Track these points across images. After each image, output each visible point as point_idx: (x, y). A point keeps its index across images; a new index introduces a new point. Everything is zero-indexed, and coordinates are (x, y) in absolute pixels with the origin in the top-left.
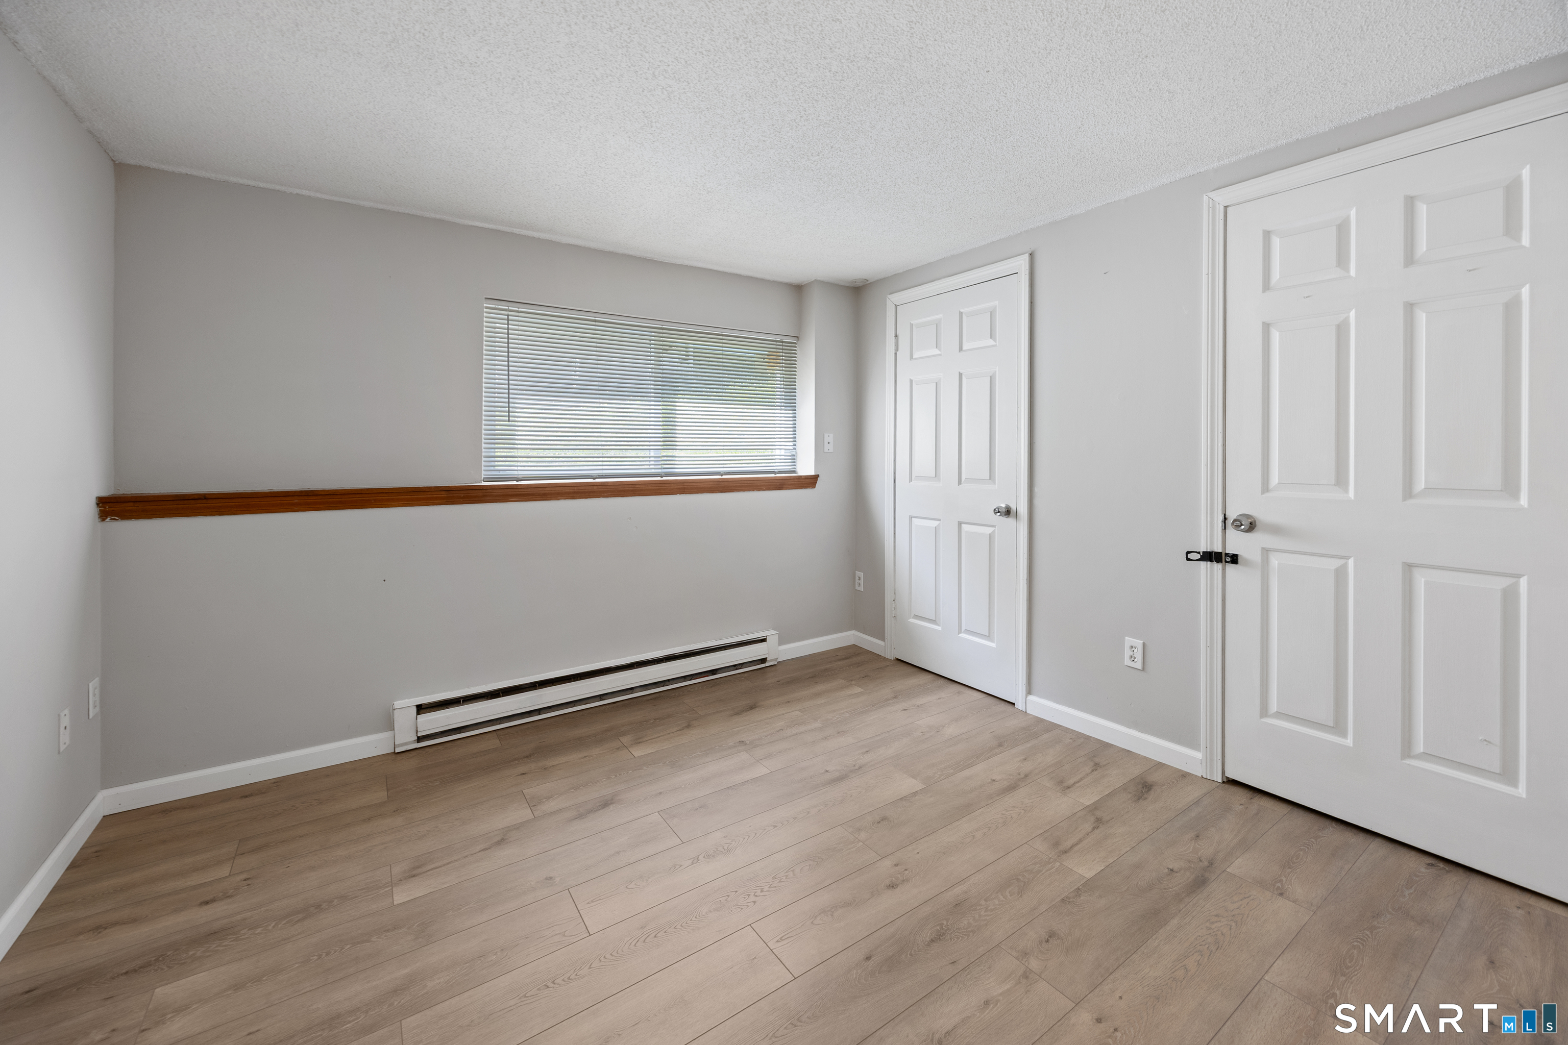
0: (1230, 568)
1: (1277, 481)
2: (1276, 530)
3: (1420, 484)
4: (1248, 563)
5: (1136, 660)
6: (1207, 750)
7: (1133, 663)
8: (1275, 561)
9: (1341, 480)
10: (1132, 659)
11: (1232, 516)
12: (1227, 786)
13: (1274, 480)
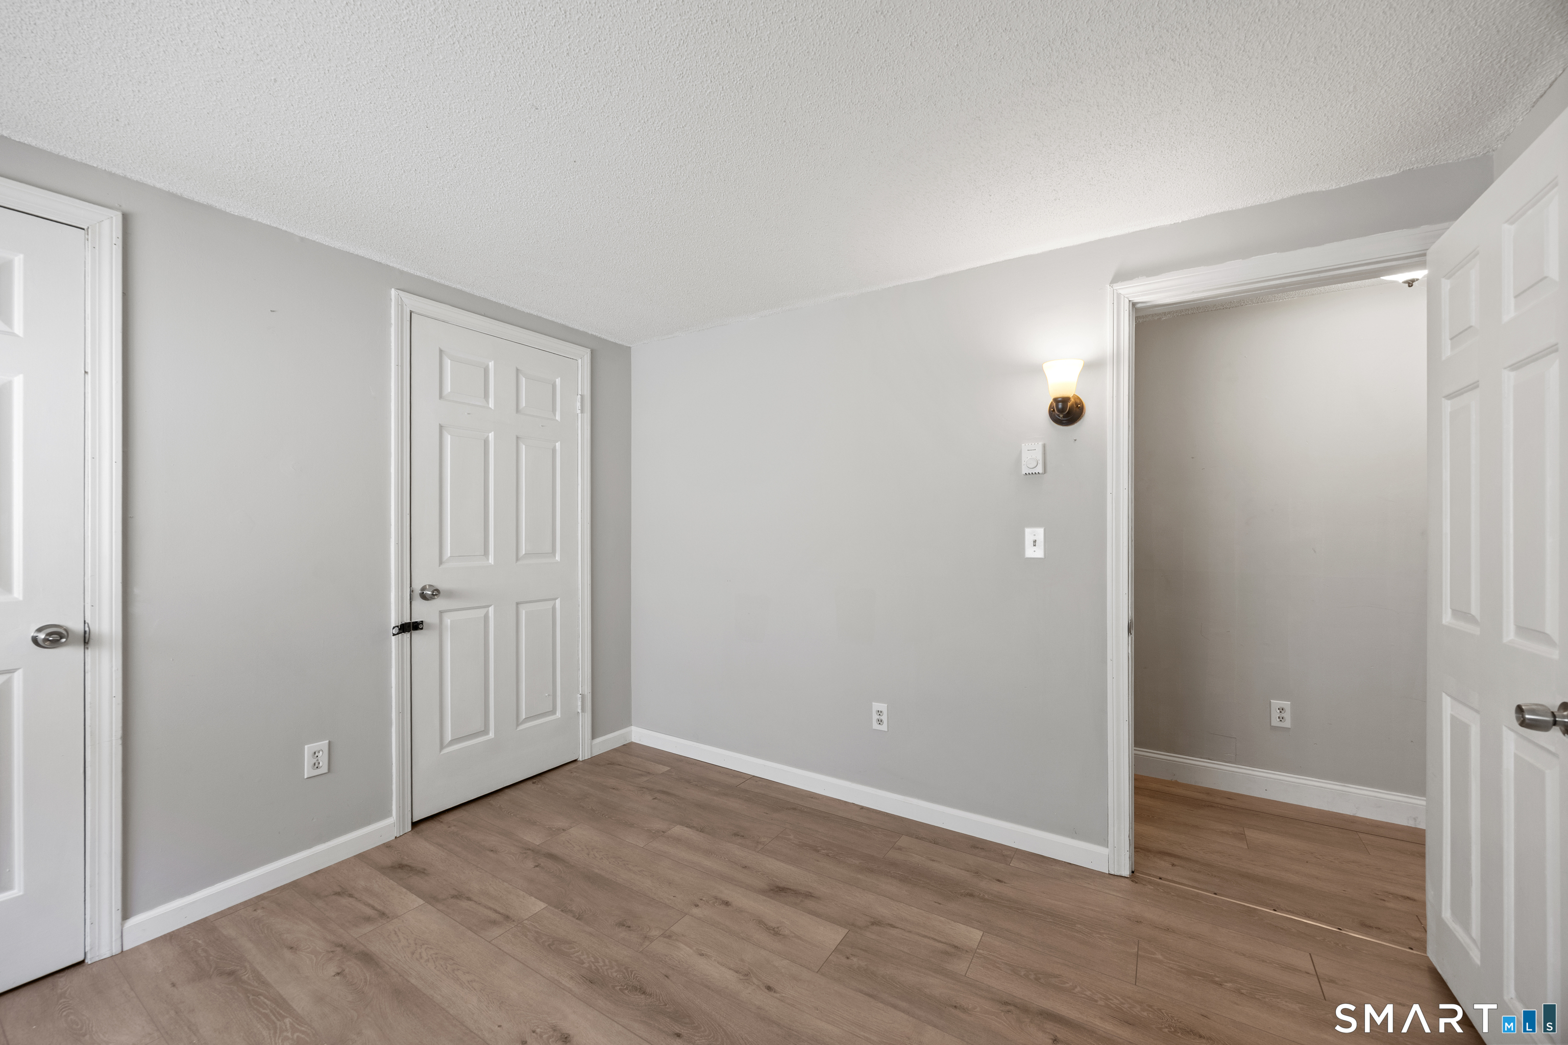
0: (416, 634)
1: (449, 555)
2: (450, 594)
3: (523, 551)
4: (430, 626)
5: (321, 765)
6: (400, 809)
7: (318, 770)
8: (448, 621)
9: (486, 553)
10: (316, 766)
11: (417, 588)
12: (417, 829)
13: (448, 553)
